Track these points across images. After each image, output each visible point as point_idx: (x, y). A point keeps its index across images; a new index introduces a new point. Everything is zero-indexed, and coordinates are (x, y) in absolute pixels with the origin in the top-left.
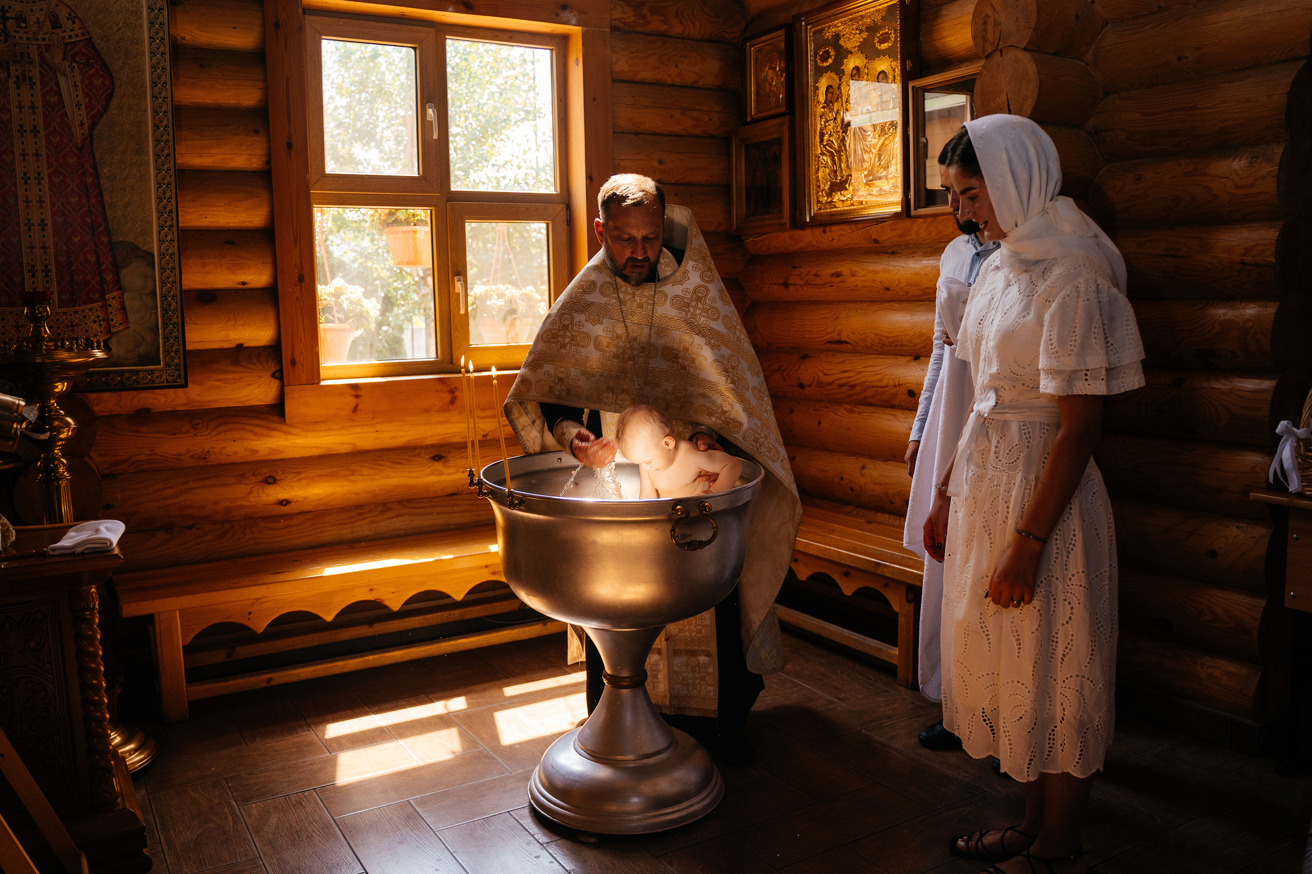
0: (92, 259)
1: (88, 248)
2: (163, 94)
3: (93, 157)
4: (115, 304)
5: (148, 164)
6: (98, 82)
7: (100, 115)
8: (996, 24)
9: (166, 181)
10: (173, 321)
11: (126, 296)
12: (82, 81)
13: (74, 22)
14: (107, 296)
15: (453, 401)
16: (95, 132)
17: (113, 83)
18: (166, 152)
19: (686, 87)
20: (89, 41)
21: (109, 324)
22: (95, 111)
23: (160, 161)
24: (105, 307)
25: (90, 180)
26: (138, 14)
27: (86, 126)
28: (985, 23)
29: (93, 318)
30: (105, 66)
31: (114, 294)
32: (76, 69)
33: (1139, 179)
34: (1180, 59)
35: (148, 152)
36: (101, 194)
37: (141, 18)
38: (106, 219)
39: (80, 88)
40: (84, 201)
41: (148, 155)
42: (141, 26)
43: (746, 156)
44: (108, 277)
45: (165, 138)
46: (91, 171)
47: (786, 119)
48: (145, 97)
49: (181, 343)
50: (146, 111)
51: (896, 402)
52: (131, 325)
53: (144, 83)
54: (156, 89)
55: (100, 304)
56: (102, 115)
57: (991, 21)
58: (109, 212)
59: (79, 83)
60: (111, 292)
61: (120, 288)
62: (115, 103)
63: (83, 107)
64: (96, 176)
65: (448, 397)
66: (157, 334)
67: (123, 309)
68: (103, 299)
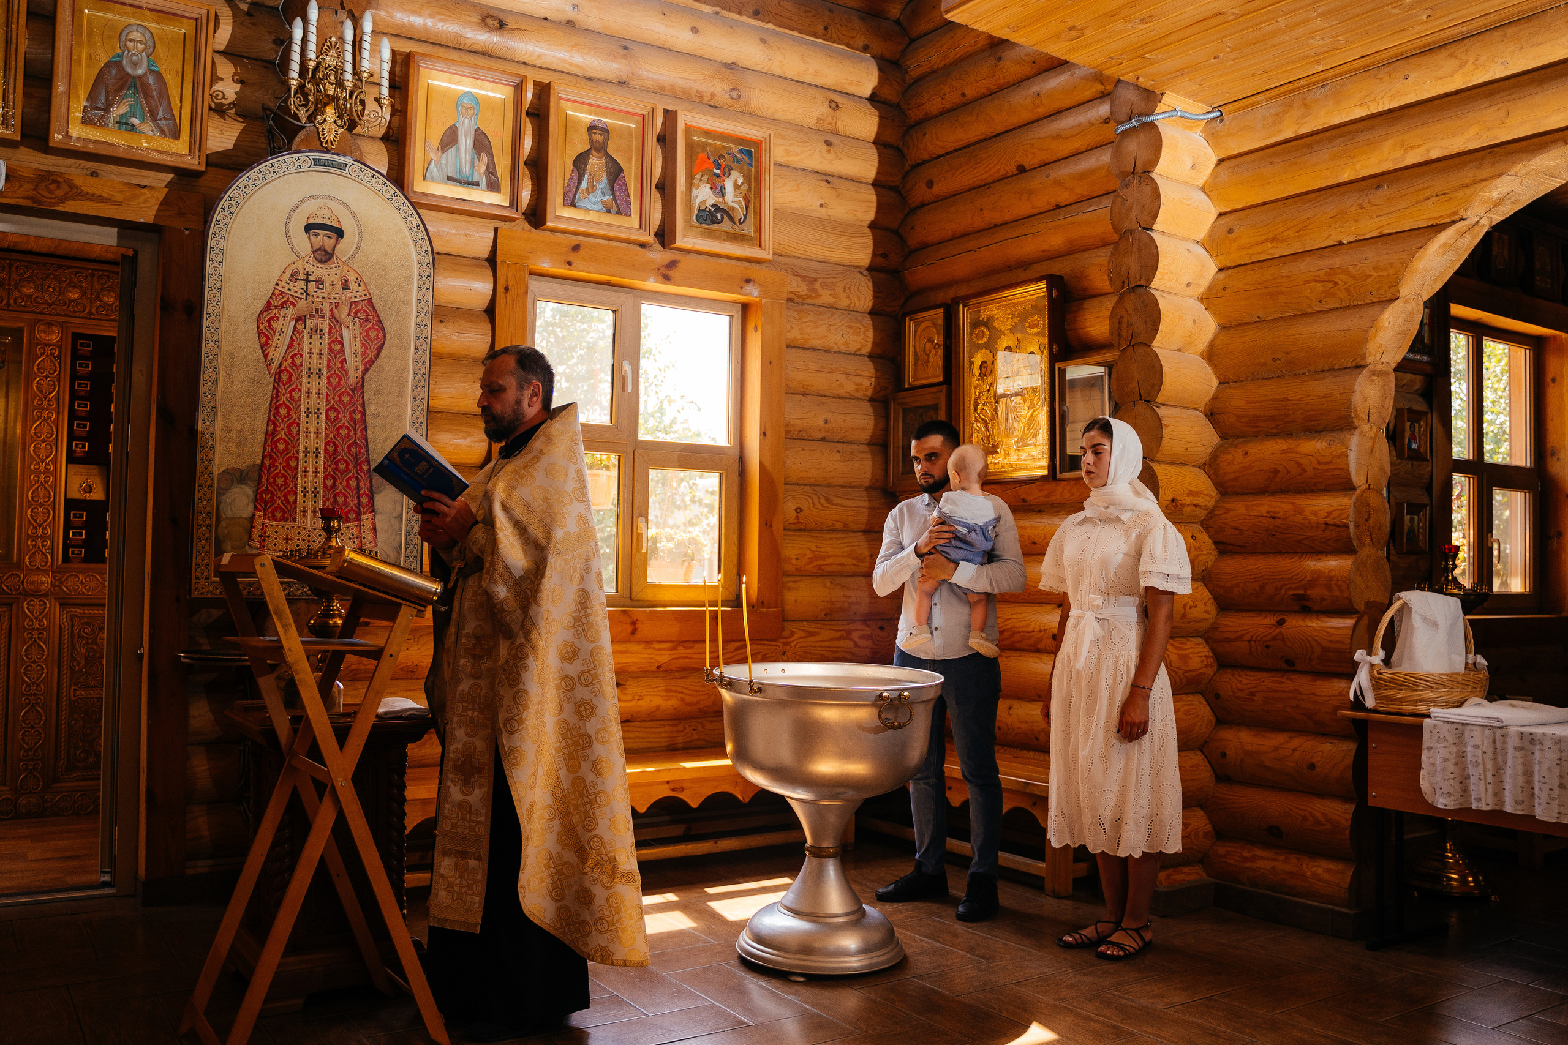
0: (353, 484)
1: (351, 475)
2: (423, 347)
3: (363, 398)
4: (368, 524)
5: (406, 405)
6: (373, 334)
7: (373, 362)
8: (1129, 324)
9: (419, 421)
10: (414, 542)
11: (378, 518)
12: (361, 334)
13: (359, 285)
14: (362, 517)
15: (634, 632)
16: (366, 376)
17: (385, 336)
18: (421, 396)
19: (851, 354)
20: (370, 300)
21: (361, 541)
22: (368, 359)
23: (415, 403)
24: (359, 526)
25: (358, 417)
26: (409, 279)
27: (360, 371)
28: (1120, 323)
29: (349, 535)
30: (380, 321)
31: (368, 515)
32: (357, 324)
33: (1246, 454)
34: (1274, 360)
35: (407, 395)
36: (365, 429)
37: (412, 283)
38: (367, 451)
39: (358, 339)
40: (352, 434)
41: (407, 398)
42: (412, 290)
43: (904, 419)
44: (365, 500)
45: (422, 384)
46: (360, 409)
47: (944, 387)
48: (409, 349)
49: (419, 562)
50: (408, 360)
51: (1041, 646)
52: (379, 544)
53: (409, 337)
54: (418, 342)
55: (355, 523)
56: (374, 362)
57: (1125, 321)
58: (370, 444)
59: (358, 335)
60: (366, 514)
61: (373, 511)
62: (384, 352)
63: (359, 355)
64: (364, 414)
65: (630, 628)
66: (399, 553)
67: (374, 529)
68: (358, 519)
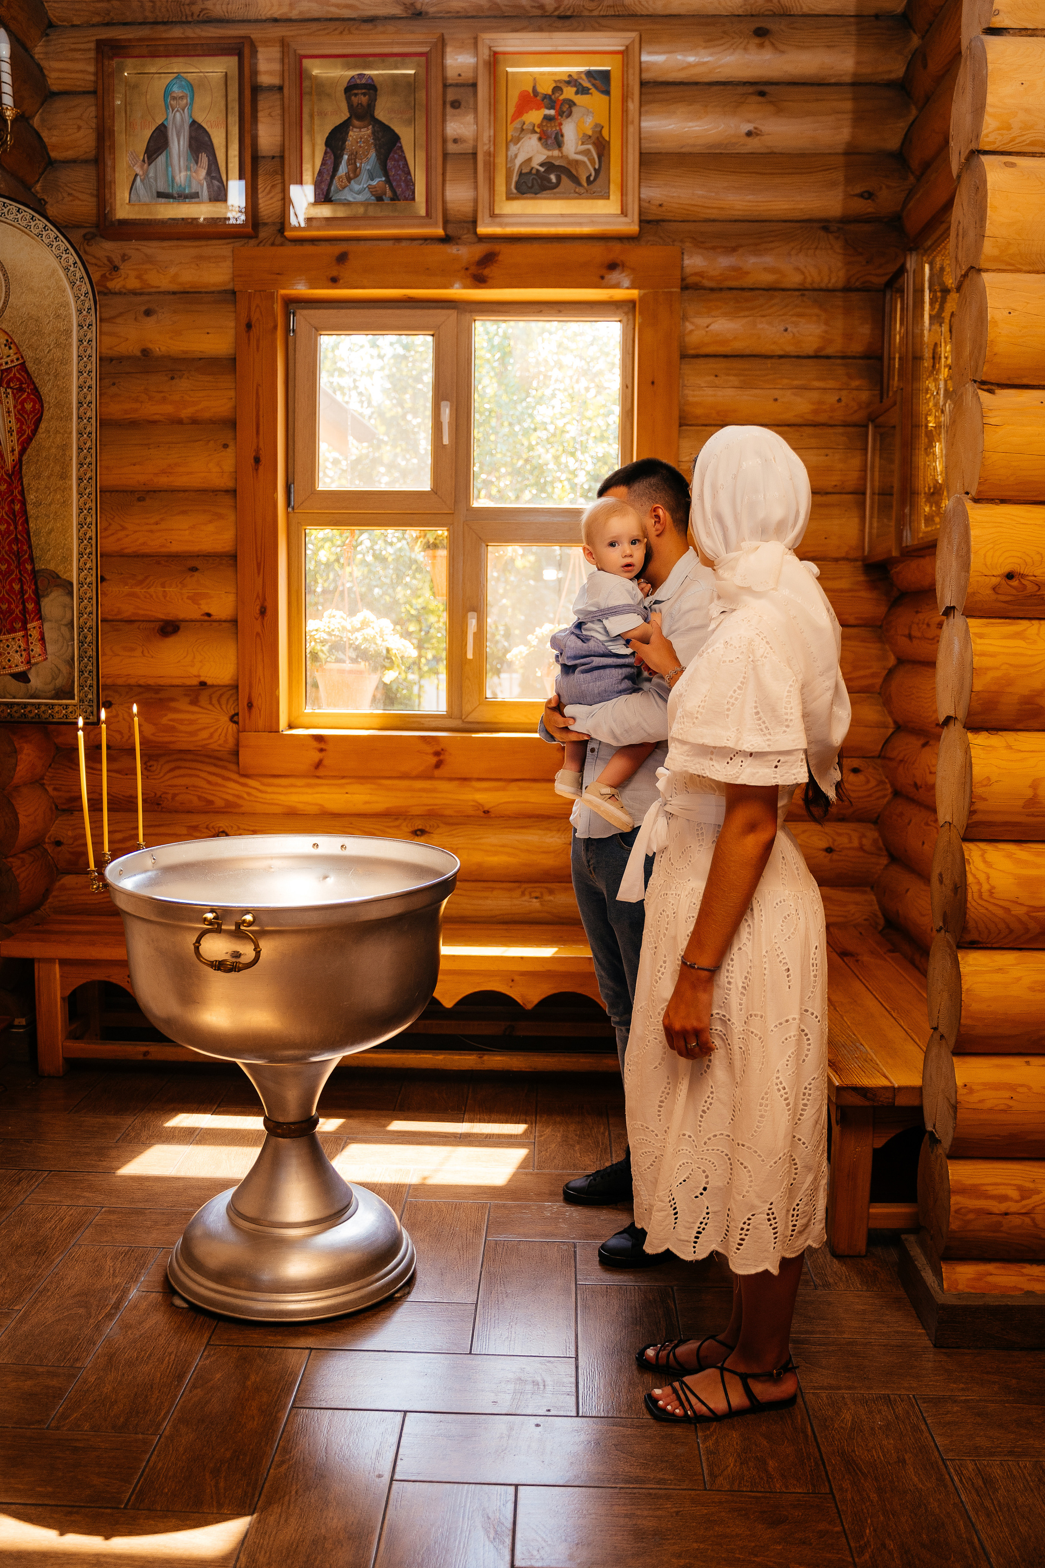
0: (17, 587)
1: (13, 576)
2: (88, 414)
3: (22, 484)
4: (35, 634)
5: (71, 489)
6: (28, 406)
7: (30, 439)
9: (87, 506)
10: (88, 654)
11: (46, 626)
12: (15, 407)
13: (10, 348)
14: (29, 626)
15: (438, 765)
16: (25, 458)
17: (42, 406)
18: (88, 476)
20: (23, 367)
21: (29, 654)
22: (25, 436)
23: (82, 485)
24: (26, 636)
25: (17, 507)
26: (68, 332)
27: (16, 452)
29: (15, 647)
30: (36, 391)
31: (35, 624)
32: (10, 396)
35: (71, 475)
36: (26, 521)
37: (70, 337)
38: (30, 547)
39: (13, 414)
40: (12, 528)
41: (71, 479)
42: (71, 345)
44: (30, 606)
45: (88, 460)
46: (19, 497)
48: (71, 419)
49: (95, 677)
50: (71, 433)
52: (49, 657)
53: (71, 404)
54: (81, 409)
55: (22, 633)
56: (31, 440)
58: (33, 539)
59: (12, 409)
60: (32, 621)
61: (40, 618)
62: (43, 425)
63: (15, 433)
64: (23, 503)
65: (434, 760)
66: (72, 667)
67: (42, 639)
68: (24, 628)
